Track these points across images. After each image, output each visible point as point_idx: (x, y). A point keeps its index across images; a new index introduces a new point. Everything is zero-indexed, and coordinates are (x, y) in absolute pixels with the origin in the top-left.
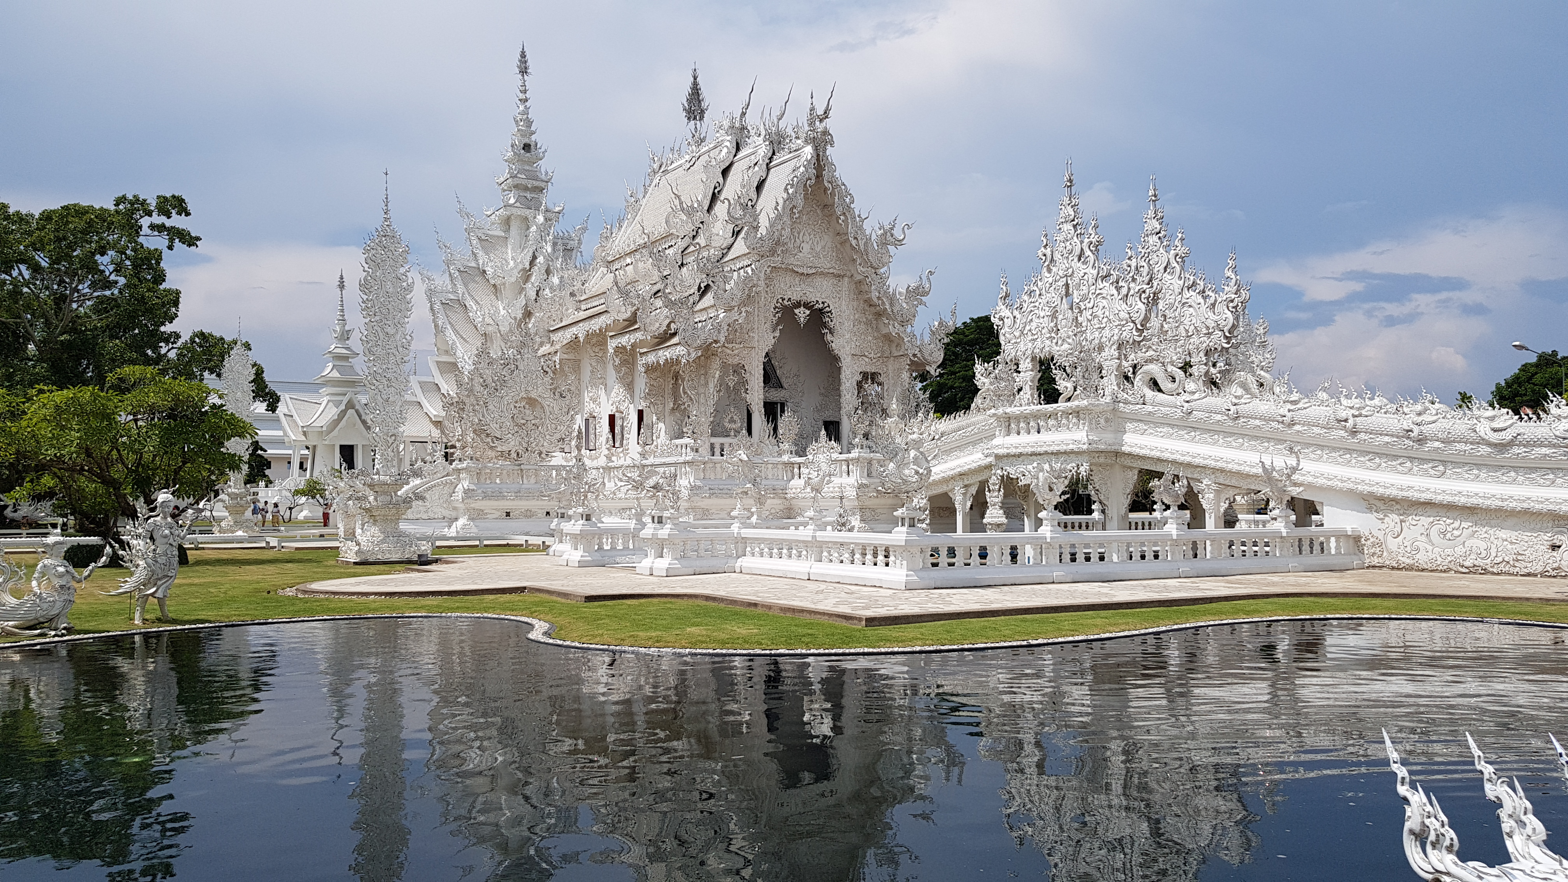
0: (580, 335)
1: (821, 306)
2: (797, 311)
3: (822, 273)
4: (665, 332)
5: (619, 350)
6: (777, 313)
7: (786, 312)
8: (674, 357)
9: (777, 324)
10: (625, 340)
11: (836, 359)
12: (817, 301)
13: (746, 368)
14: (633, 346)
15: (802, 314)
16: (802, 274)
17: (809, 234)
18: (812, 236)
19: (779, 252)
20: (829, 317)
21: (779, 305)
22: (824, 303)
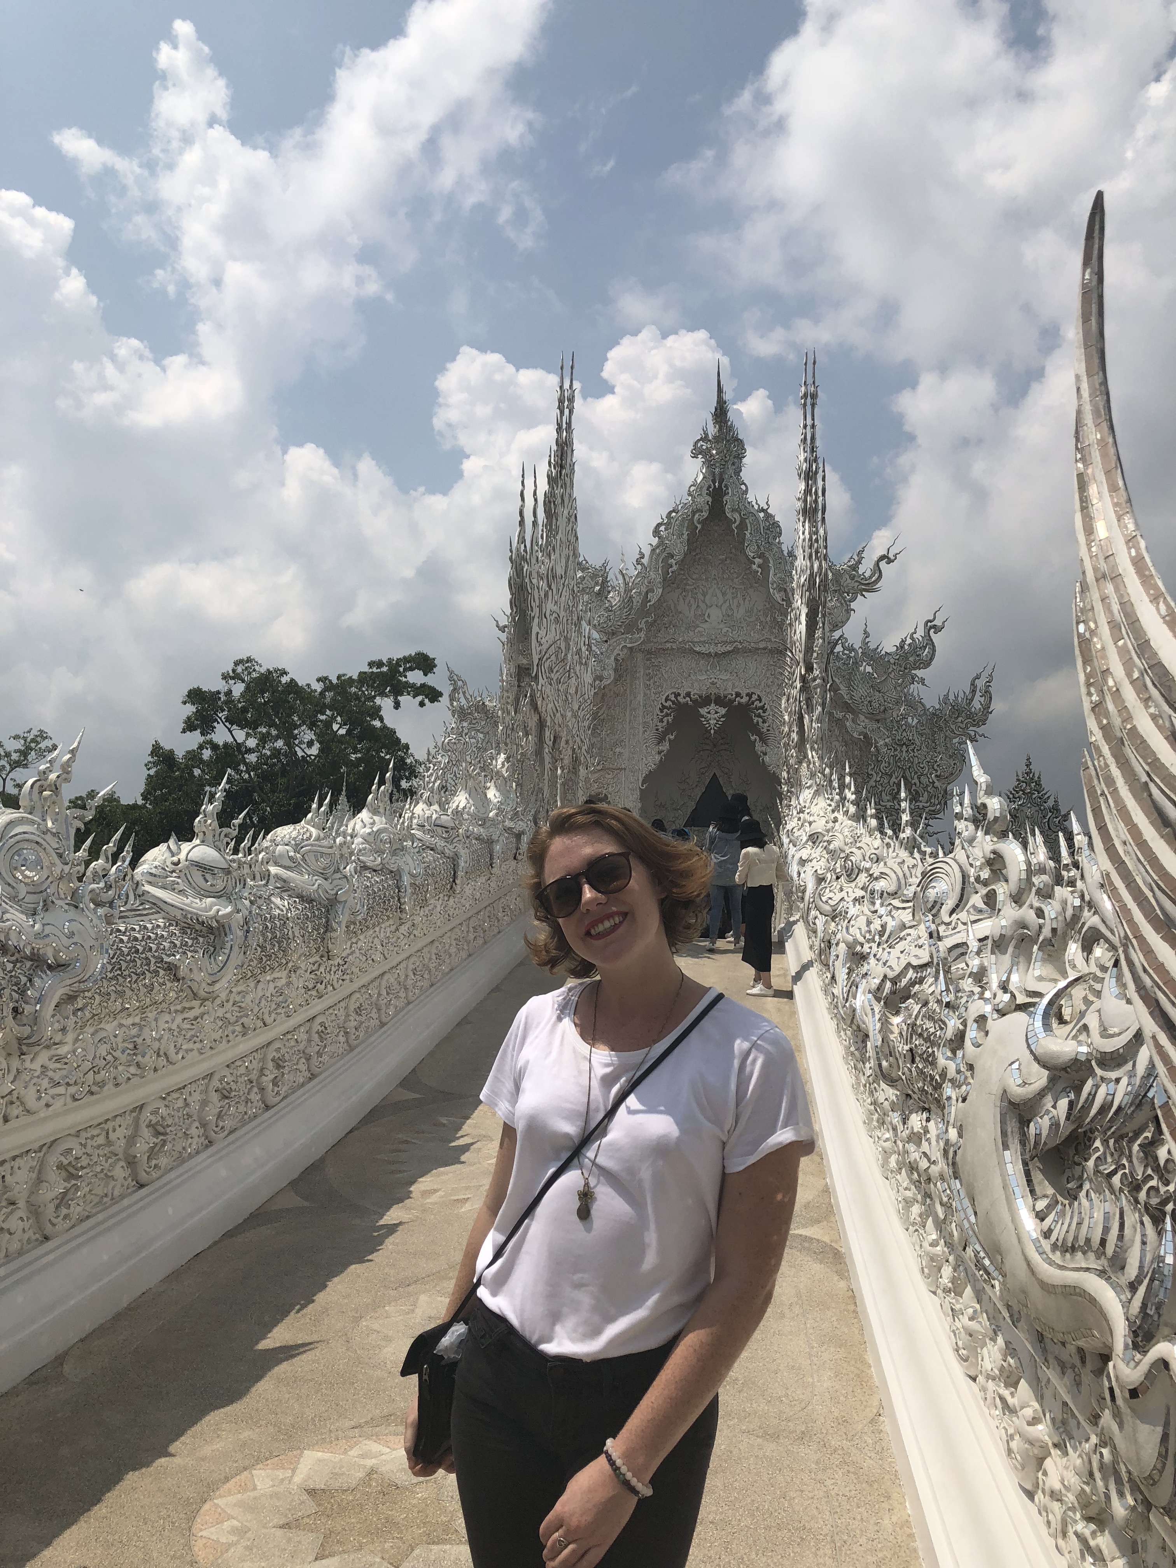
1: (745, 700)
2: (703, 711)
3: (745, 650)
7: (683, 713)
9: (666, 732)
12: (738, 695)
15: (713, 715)
16: (709, 655)
17: (724, 594)
18: (729, 596)
19: (642, 625)
20: (759, 716)
21: (669, 704)
22: (750, 695)
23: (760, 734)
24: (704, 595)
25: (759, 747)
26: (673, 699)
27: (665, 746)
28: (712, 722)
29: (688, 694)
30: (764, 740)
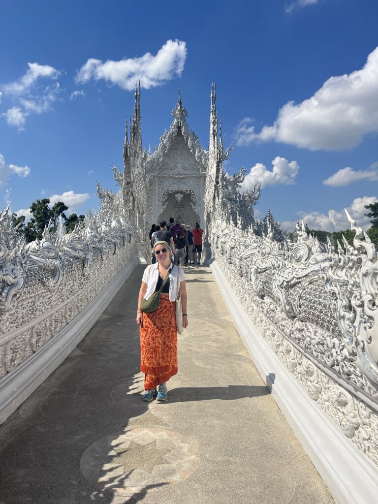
1: (189, 192)
2: (176, 196)
3: (188, 177)
7: (171, 196)
9: (165, 202)
11: (198, 216)
12: (187, 191)
15: (179, 197)
16: (178, 178)
17: (182, 159)
18: (183, 160)
19: (157, 168)
20: (193, 197)
21: (166, 193)
22: (190, 191)
23: (193, 203)
24: (176, 159)
25: (193, 207)
26: (167, 191)
27: (165, 207)
28: (179, 199)
29: (172, 191)
30: (194, 204)
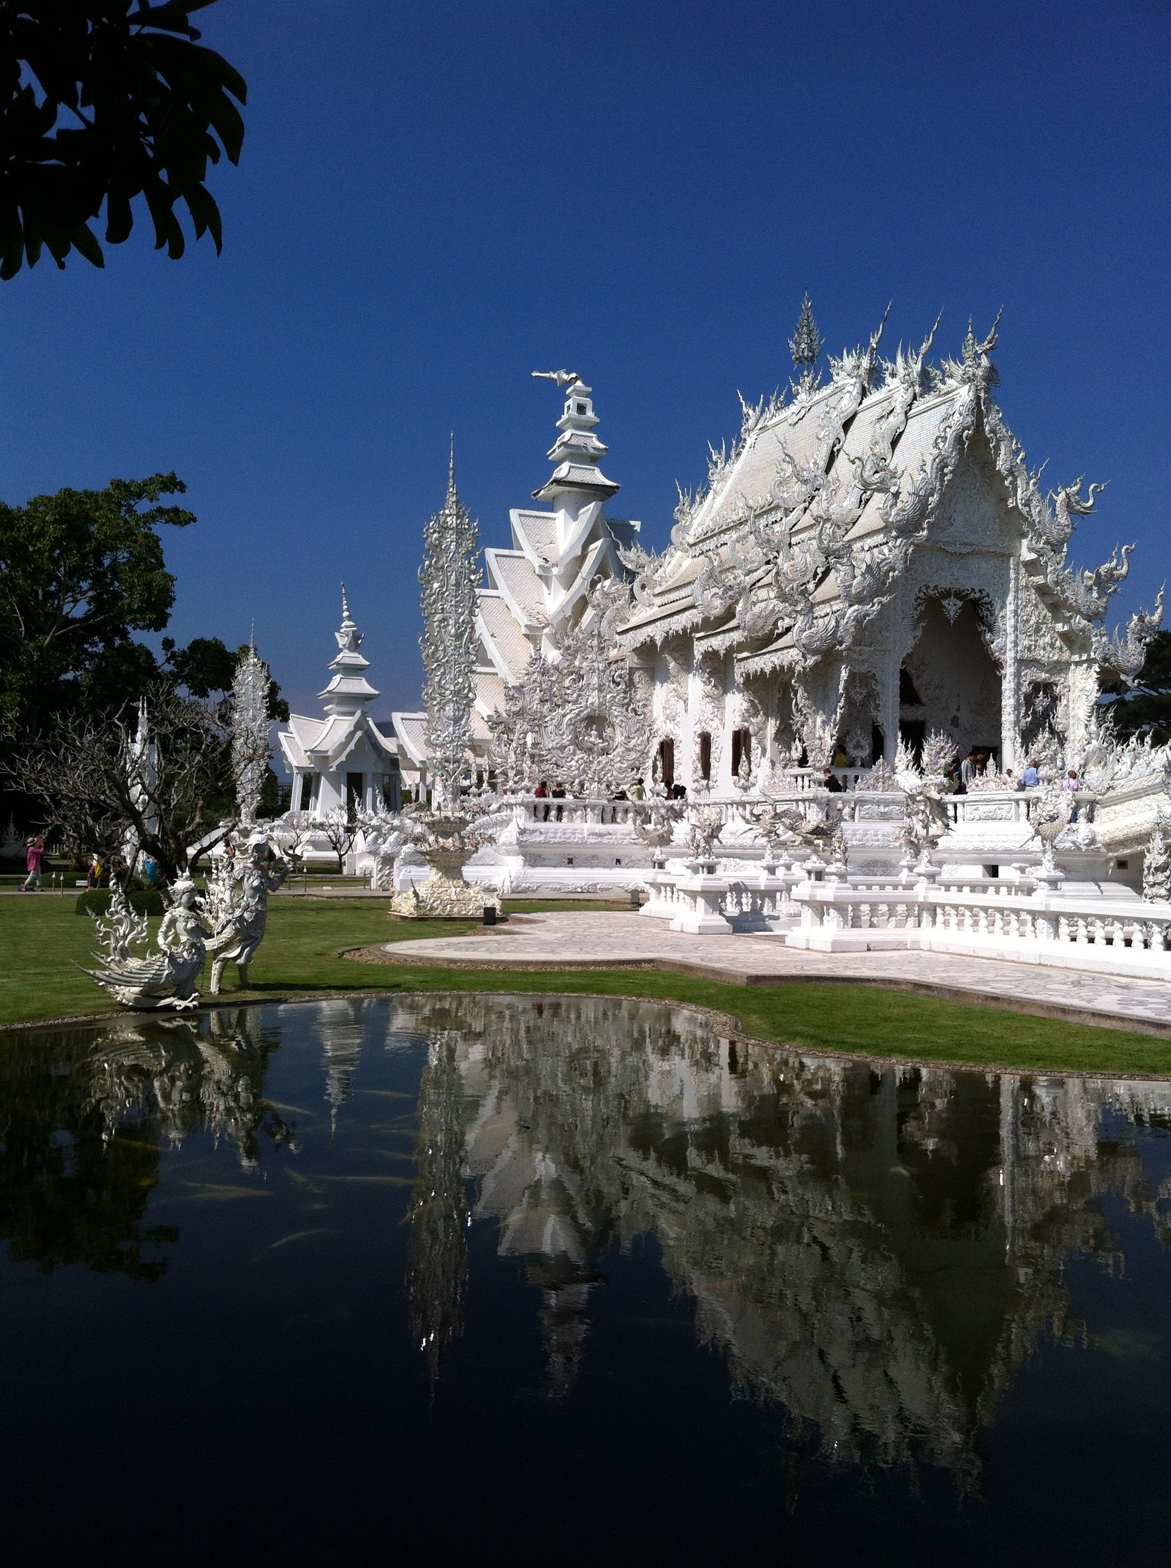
0: (657, 638)
1: (978, 595)
2: (945, 603)
3: (979, 553)
4: (772, 632)
5: (711, 656)
6: (919, 605)
7: (932, 605)
8: (785, 663)
9: (919, 620)
10: (719, 643)
11: (998, 665)
12: (973, 590)
13: (877, 677)
14: (730, 650)
15: (952, 607)
16: (953, 554)
20: (988, 610)
21: (921, 595)
22: (981, 591)
23: (988, 625)
25: (988, 636)
26: (925, 591)
27: (919, 633)
28: (952, 613)
29: (936, 587)
30: (991, 631)
